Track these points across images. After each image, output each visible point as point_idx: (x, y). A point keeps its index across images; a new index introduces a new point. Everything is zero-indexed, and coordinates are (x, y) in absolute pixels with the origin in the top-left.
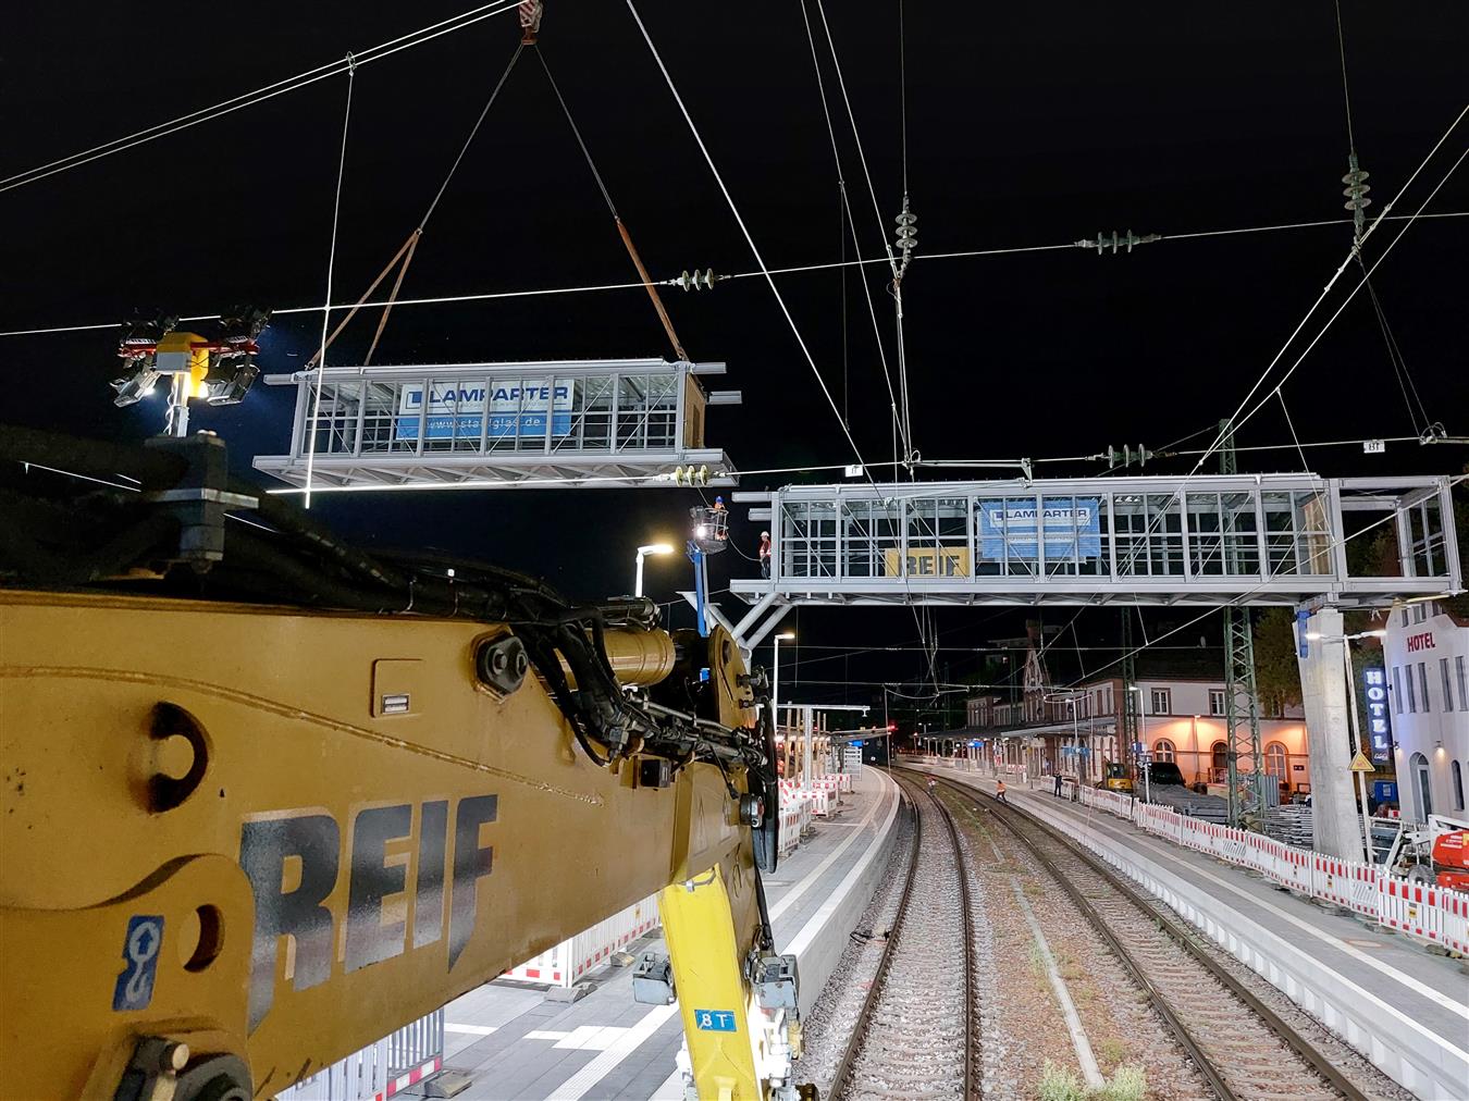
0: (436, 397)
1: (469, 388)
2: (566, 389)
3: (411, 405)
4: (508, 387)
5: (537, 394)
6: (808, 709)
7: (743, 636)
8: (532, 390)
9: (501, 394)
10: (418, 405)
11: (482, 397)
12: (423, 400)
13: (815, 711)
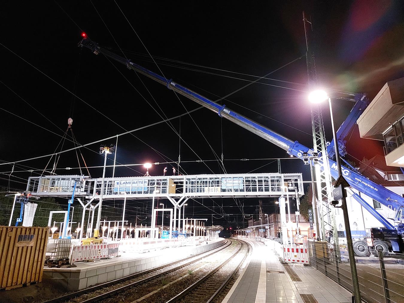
0: (121, 183)
1: (128, 181)
2: (146, 182)
3: (116, 185)
4: (135, 181)
5: (141, 183)
6: (195, 220)
7: (179, 204)
8: (140, 182)
9: (134, 183)
10: (118, 185)
11: (130, 183)
12: (119, 184)
13: (196, 220)
